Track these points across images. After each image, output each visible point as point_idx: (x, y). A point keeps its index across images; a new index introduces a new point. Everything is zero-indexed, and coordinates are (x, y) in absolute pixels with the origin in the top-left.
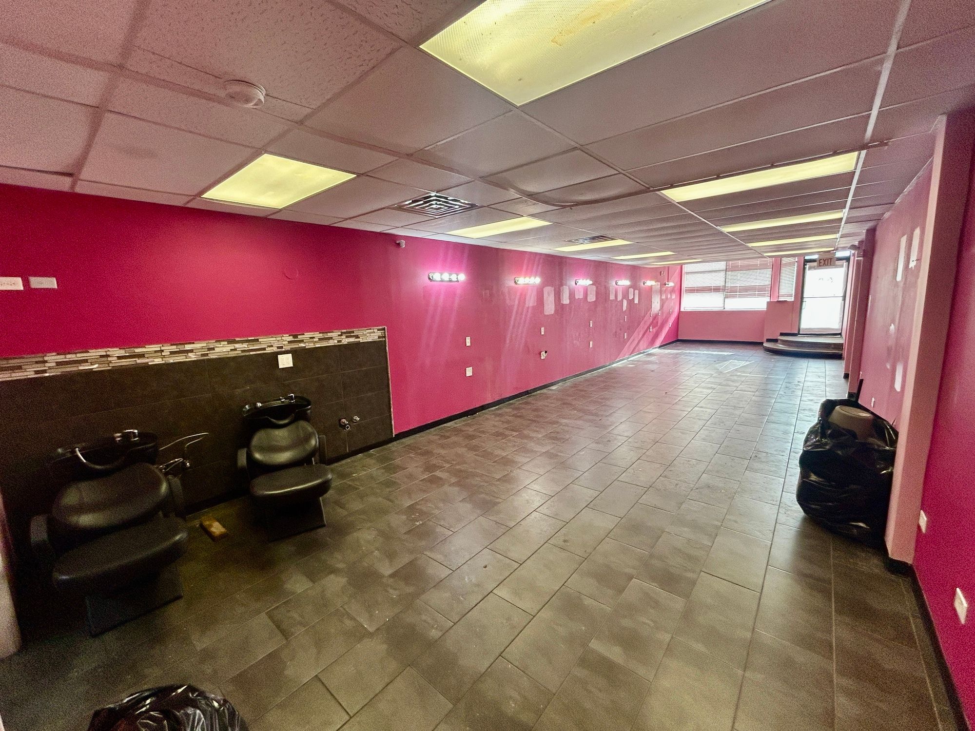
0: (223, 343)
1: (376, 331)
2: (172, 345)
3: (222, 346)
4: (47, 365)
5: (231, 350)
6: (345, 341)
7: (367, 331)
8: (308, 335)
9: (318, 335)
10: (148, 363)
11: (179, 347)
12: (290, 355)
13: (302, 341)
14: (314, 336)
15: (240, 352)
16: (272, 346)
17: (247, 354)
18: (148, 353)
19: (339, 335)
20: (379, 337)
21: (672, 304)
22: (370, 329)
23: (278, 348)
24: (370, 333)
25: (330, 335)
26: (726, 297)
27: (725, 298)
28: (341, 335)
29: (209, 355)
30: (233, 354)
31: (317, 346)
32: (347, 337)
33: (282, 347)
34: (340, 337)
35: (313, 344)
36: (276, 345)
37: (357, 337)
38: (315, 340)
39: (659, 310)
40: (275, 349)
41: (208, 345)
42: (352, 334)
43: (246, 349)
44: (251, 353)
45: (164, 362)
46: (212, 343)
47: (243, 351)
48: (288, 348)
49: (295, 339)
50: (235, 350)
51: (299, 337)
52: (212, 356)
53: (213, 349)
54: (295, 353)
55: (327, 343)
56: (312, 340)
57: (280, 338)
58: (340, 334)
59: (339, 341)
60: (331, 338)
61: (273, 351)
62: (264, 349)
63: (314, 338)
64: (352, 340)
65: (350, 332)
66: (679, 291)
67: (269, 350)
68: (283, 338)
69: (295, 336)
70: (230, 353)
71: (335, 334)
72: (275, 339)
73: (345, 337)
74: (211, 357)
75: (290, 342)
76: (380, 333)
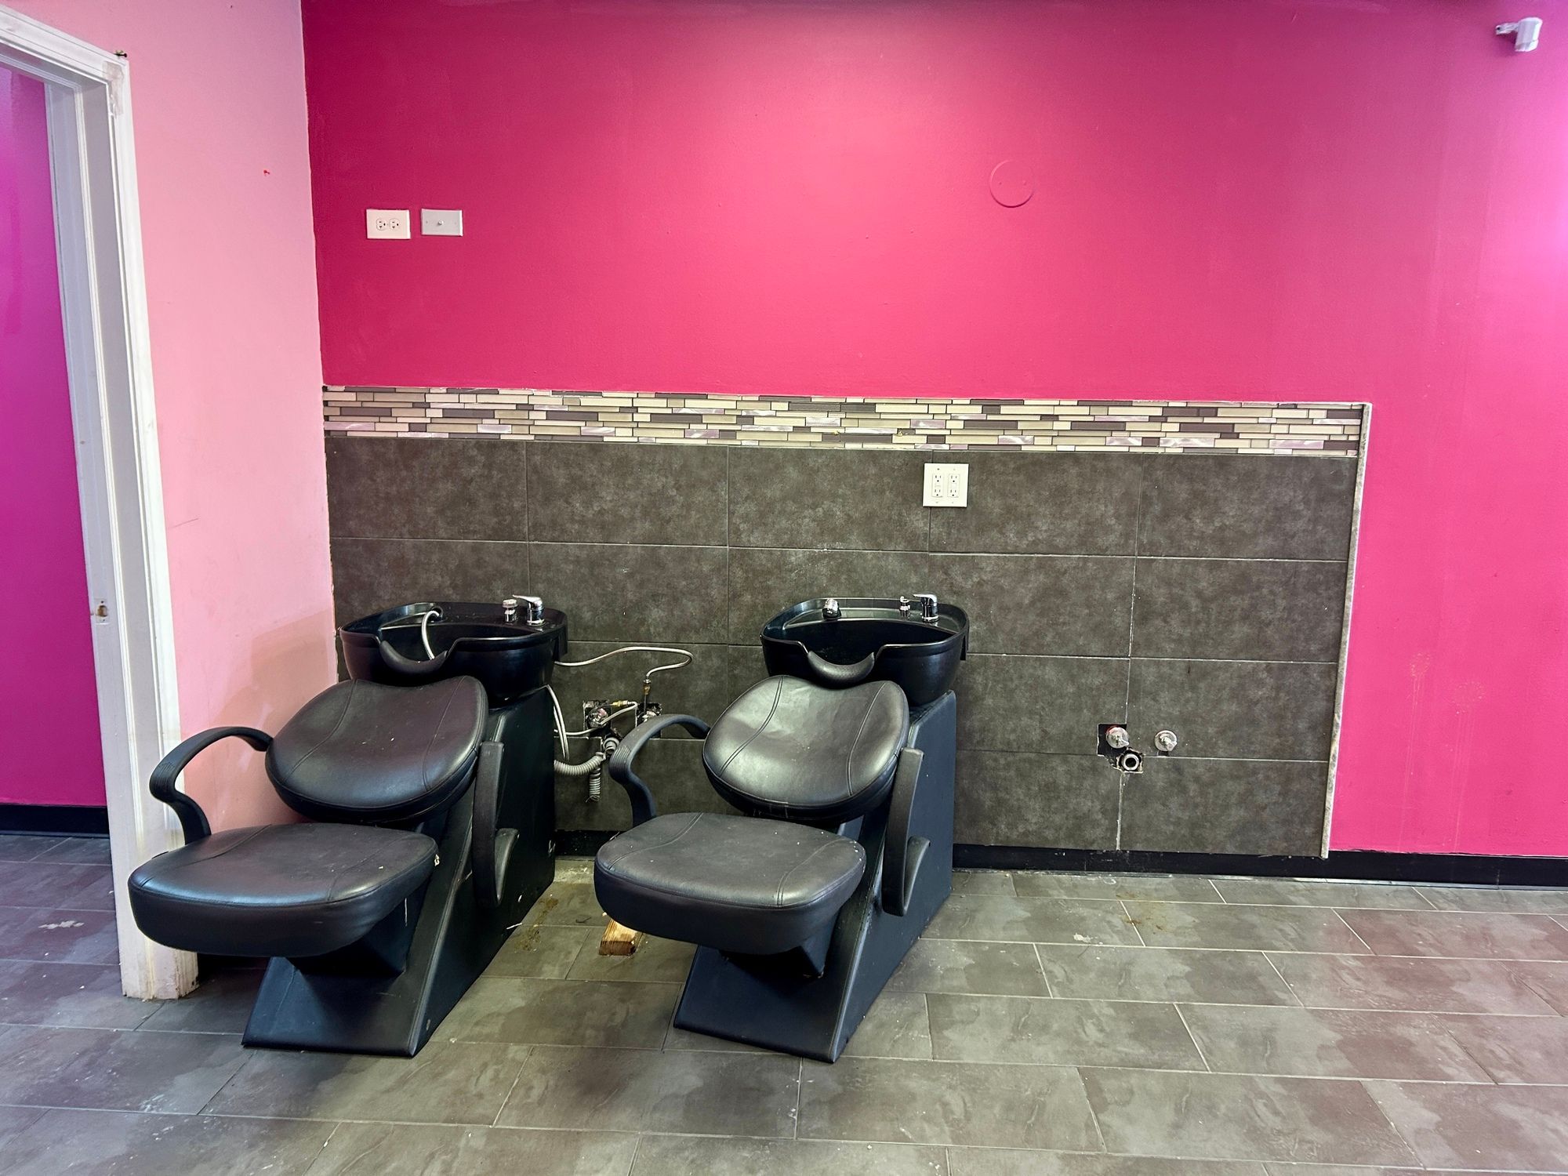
0: (776, 406)
1: (1319, 415)
2: (658, 396)
3: (773, 413)
4: (430, 413)
5: (797, 429)
6: (1174, 442)
7: (1278, 413)
8: (1034, 407)
9: (1071, 410)
10: (602, 437)
11: (673, 403)
12: (963, 470)
13: (1011, 425)
14: (1058, 411)
15: (819, 438)
16: (911, 431)
17: (838, 446)
18: (608, 410)
19: (1152, 419)
20: (1329, 444)
22: (1295, 407)
23: (931, 439)
24: (1291, 422)
25: (1117, 413)
28: (1163, 419)
29: (739, 436)
30: (800, 442)
31: (1060, 448)
32: (1184, 428)
33: (941, 439)
34: (1156, 426)
35: (1048, 441)
36: (926, 428)
37: (1228, 432)
38: (1057, 426)
40: (919, 443)
41: (741, 406)
42: (1207, 420)
43: (835, 431)
44: (850, 446)
45: (636, 440)
46: (750, 404)
47: (827, 437)
48: (959, 442)
49: (990, 418)
50: (806, 429)
51: (1004, 409)
52: (746, 440)
53: (750, 419)
54: (980, 463)
55: (1101, 441)
56: (1048, 425)
57: (942, 409)
58: (1158, 412)
59: (1147, 442)
60: (1120, 426)
61: (911, 448)
62: (887, 438)
63: (1054, 418)
64: (1202, 441)
65: (1199, 412)
67: (902, 444)
68: (951, 409)
69: (992, 407)
70: (792, 437)
71: (1138, 413)
72: (924, 409)
73: (1176, 427)
74: (744, 443)
75: (969, 424)
76: (1335, 430)
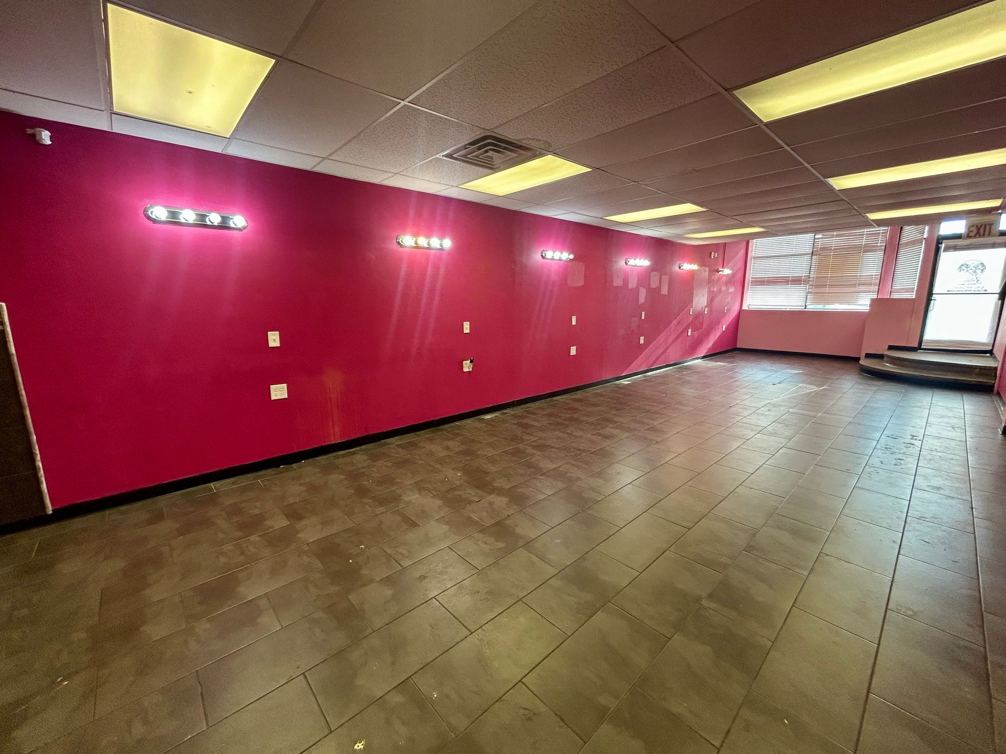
21: (728, 299)
27: (808, 293)
39: (705, 307)
66: (741, 283)
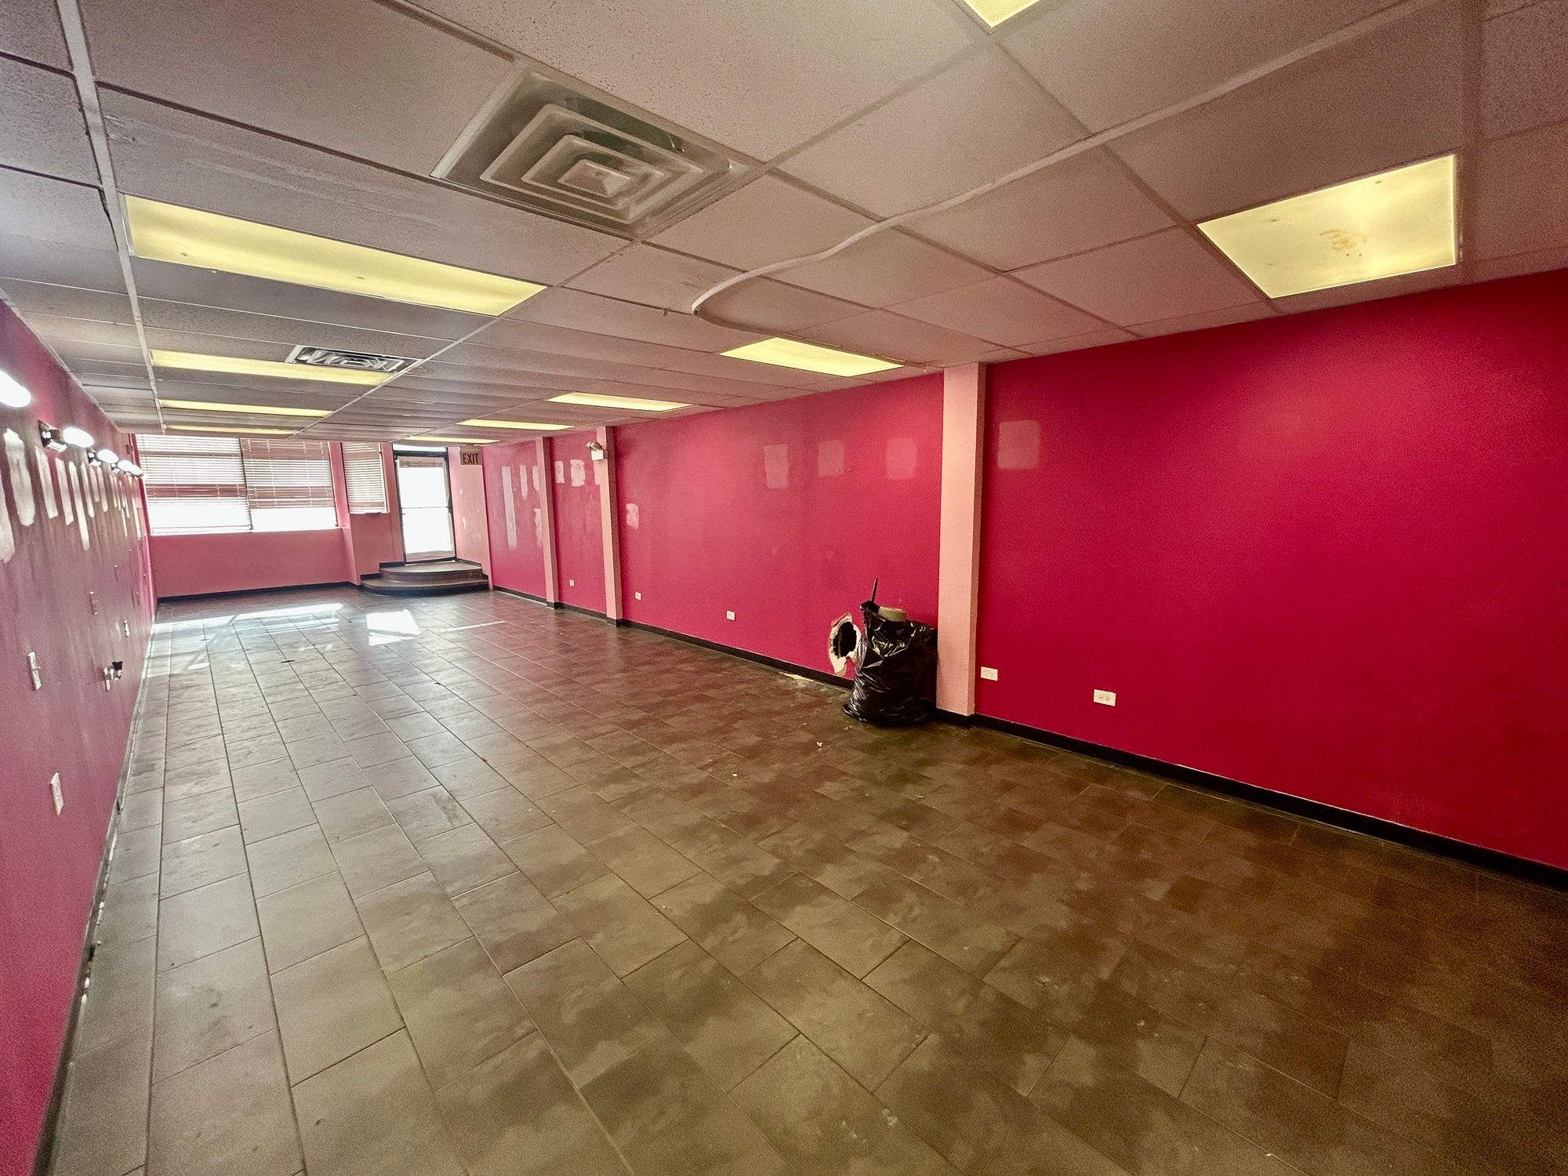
26: (252, 506)
27: (250, 507)
